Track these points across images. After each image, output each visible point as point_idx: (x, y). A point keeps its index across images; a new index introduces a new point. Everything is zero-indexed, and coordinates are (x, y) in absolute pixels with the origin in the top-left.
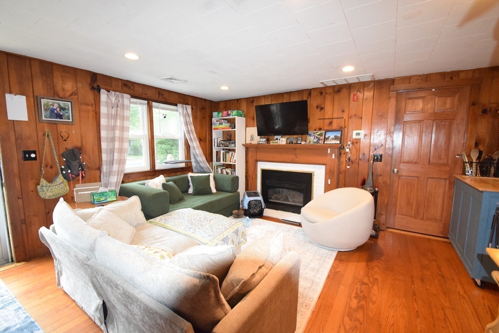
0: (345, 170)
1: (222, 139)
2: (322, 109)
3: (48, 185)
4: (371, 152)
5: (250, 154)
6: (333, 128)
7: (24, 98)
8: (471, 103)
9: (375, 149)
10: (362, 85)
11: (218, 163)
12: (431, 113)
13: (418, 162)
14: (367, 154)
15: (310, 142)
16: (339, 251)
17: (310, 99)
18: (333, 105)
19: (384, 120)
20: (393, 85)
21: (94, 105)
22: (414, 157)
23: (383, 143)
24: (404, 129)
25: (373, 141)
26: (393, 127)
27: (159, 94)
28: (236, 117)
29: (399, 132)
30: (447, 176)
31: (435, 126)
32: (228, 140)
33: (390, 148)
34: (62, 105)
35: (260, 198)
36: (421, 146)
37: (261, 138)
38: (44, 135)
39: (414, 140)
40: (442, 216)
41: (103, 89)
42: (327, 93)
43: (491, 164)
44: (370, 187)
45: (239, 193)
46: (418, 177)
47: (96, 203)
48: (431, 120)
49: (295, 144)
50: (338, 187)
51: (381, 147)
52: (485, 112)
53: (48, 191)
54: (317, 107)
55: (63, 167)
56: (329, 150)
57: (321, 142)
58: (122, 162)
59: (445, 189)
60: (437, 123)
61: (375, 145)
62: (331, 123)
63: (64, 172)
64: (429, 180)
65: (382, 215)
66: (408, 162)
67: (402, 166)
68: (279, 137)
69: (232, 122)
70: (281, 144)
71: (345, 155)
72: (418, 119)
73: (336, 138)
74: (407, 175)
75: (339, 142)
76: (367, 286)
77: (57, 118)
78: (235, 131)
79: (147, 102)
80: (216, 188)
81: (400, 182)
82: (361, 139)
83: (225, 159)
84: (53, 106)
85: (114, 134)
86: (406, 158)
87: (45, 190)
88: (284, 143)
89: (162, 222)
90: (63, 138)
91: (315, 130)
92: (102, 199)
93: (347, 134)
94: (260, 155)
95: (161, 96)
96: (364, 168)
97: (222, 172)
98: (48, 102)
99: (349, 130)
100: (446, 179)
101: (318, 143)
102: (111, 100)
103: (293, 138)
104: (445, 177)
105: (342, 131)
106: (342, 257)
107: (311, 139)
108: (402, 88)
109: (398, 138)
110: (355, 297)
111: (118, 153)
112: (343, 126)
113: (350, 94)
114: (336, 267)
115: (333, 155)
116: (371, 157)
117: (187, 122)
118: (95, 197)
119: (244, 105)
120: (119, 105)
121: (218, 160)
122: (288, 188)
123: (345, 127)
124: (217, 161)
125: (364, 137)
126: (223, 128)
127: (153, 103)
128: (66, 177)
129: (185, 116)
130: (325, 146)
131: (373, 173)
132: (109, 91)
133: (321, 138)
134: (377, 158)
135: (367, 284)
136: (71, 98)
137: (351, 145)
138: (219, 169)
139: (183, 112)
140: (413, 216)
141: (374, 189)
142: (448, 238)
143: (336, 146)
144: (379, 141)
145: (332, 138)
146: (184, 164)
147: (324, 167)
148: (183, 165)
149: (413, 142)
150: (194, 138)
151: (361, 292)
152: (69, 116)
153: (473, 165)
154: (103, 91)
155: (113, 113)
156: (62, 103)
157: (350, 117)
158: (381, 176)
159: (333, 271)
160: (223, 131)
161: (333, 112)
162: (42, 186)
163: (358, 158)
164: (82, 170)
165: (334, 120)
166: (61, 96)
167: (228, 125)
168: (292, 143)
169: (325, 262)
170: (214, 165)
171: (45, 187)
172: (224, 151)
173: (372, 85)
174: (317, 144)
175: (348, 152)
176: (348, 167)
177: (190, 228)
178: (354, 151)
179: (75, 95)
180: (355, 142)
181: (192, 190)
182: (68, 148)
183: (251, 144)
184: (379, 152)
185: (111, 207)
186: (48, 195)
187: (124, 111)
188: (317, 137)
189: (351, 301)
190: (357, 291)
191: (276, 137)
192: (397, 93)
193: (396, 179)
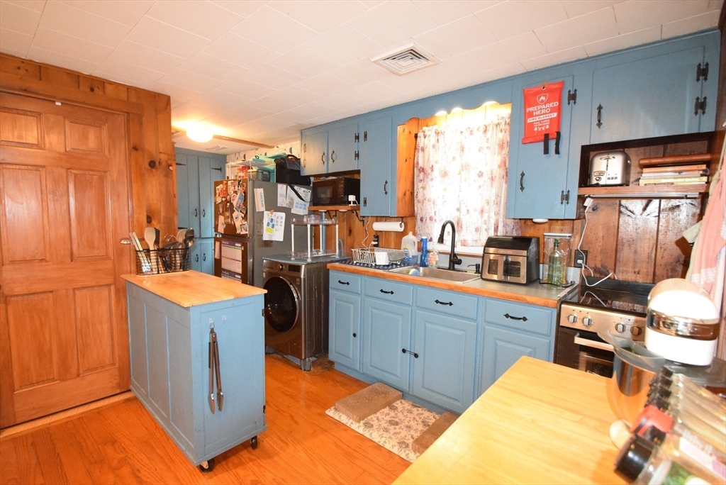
8: (132, 146)
12: (60, 153)
13: (48, 259)
22: (36, 247)
30: (110, 280)
31: (71, 180)
36: (48, 222)
39: (29, 210)
40: (113, 355)
43: (175, 250)
46: (52, 292)
48: (62, 167)
52: (152, 164)
59: (110, 304)
60: (76, 175)
64: (77, 292)
66: (24, 261)
81: (9, 311)
100: (109, 285)
104: (106, 282)
140: (57, 378)
142: (130, 390)
149: (30, 214)
153: (151, 255)
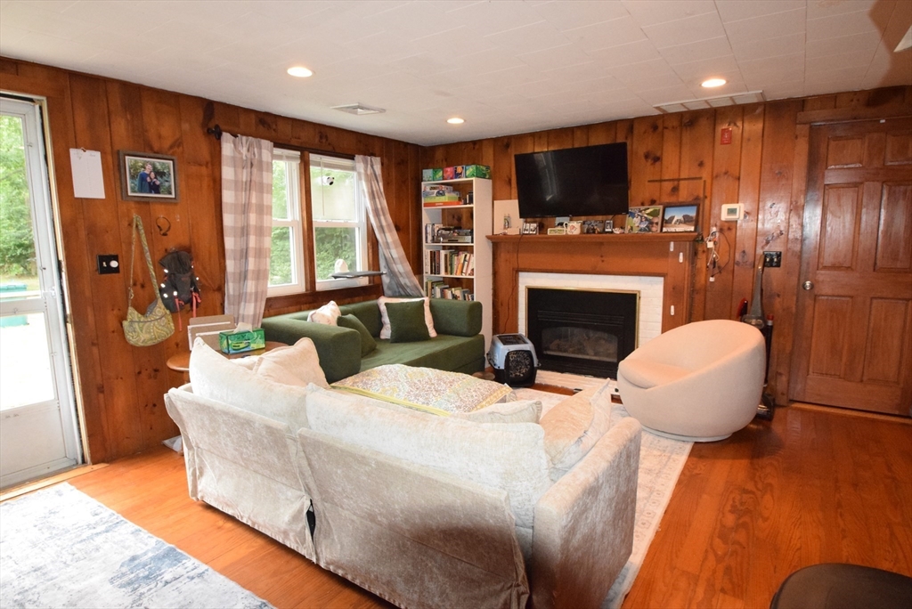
0: (706, 287)
1: (441, 226)
2: (657, 159)
3: (142, 319)
4: (758, 249)
5: (503, 256)
6: (681, 200)
7: (97, 155)
9: (768, 242)
10: (741, 111)
11: (435, 277)
12: (878, 169)
13: (853, 267)
14: (750, 251)
15: (632, 228)
16: (696, 443)
17: (632, 139)
18: (680, 152)
19: (784, 182)
20: (803, 111)
21: (209, 165)
22: (845, 256)
23: (782, 229)
24: (826, 201)
25: (763, 225)
26: (802, 196)
27: (321, 137)
28: (474, 179)
29: (816, 206)
31: (885, 192)
32: (456, 228)
33: (797, 239)
34: (159, 167)
35: (529, 346)
36: (859, 234)
37: (526, 222)
38: (130, 225)
39: (844, 223)
40: (899, 373)
41: (226, 131)
42: (666, 128)
44: (757, 318)
45: (483, 337)
46: (852, 297)
47: (232, 352)
48: (878, 181)
49: (599, 233)
50: (689, 321)
51: (778, 236)
53: (142, 331)
54: (647, 156)
55: (163, 286)
56: (672, 244)
57: (656, 229)
58: (261, 275)
59: (905, 320)
60: (890, 187)
61: (765, 234)
62: (675, 190)
63: (166, 296)
64: (875, 301)
65: (781, 374)
66: (834, 267)
67: (823, 275)
68: (565, 220)
69: (464, 191)
70: (569, 233)
71: (704, 256)
72: (854, 180)
73: (687, 220)
74: (830, 292)
75: (692, 229)
76: (752, 496)
77: (151, 192)
78: (472, 208)
79: (299, 153)
80: (436, 327)
81: (816, 309)
82: (739, 222)
83: (449, 266)
84: (145, 168)
85: (247, 219)
86: (828, 259)
87: (138, 329)
88: (577, 232)
89: (360, 387)
90: (161, 230)
91: (643, 204)
92: (242, 346)
93: (710, 211)
94: (525, 258)
95: (324, 140)
96: (744, 281)
97: (443, 295)
98: (136, 162)
99: (713, 204)
100: (907, 300)
101: (650, 230)
102: (240, 153)
103: (595, 221)
104: (906, 296)
105: (698, 206)
106: (702, 451)
107: (635, 223)
108: (819, 116)
109: (812, 218)
110: (730, 511)
111: (255, 257)
112: (702, 196)
113: (714, 129)
114: (692, 467)
115: (681, 254)
116: (758, 257)
117: (373, 191)
118: (230, 342)
119: (488, 154)
120: (255, 163)
121: (435, 270)
122: (585, 327)
123: (706, 197)
124: (432, 273)
125: (745, 216)
126: (445, 204)
127: (311, 155)
128: (169, 304)
129: (369, 181)
130: (661, 237)
131: (762, 290)
132: (236, 136)
133: (656, 220)
134: (772, 260)
135: (753, 493)
136: (171, 151)
137: (717, 234)
138: (438, 290)
139: (366, 171)
140: (842, 376)
141: (765, 322)
143: (687, 236)
144: (775, 226)
145: (678, 221)
146: (367, 278)
147: (662, 279)
148: (364, 282)
149: (844, 226)
150: (388, 225)
151: (742, 504)
152: (170, 186)
154: (226, 137)
155: (244, 180)
156: (157, 162)
157: (714, 177)
158: (779, 296)
159: (688, 474)
160: (443, 210)
161: (680, 167)
162: (132, 321)
163: (731, 262)
164: (196, 290)
165: (682, 182)
166: (156, 149)
167: (455, 196)
168: (594, 232)
169: (671, 460)
170: (425, 280)
171: (136, 324)
172: (448, 252)
173: (759, 110)
174: (647, 233)
175: (711, 249)
176: (712, 279)
177: (416, 396)
178: (724, 246)
179: (179, 146)
180: (726, 228)
181: (390, 332)
182: (169, 249)
183: (505, 234)
184: (776, 247)
185: (274, 357)
186: (143, 339)
187: (262, 174)
188: (646, 219)
189: (723, 517)
190: (734, 502)
191: (558, 220)
192: (811, 127)
193: (809, 302)
